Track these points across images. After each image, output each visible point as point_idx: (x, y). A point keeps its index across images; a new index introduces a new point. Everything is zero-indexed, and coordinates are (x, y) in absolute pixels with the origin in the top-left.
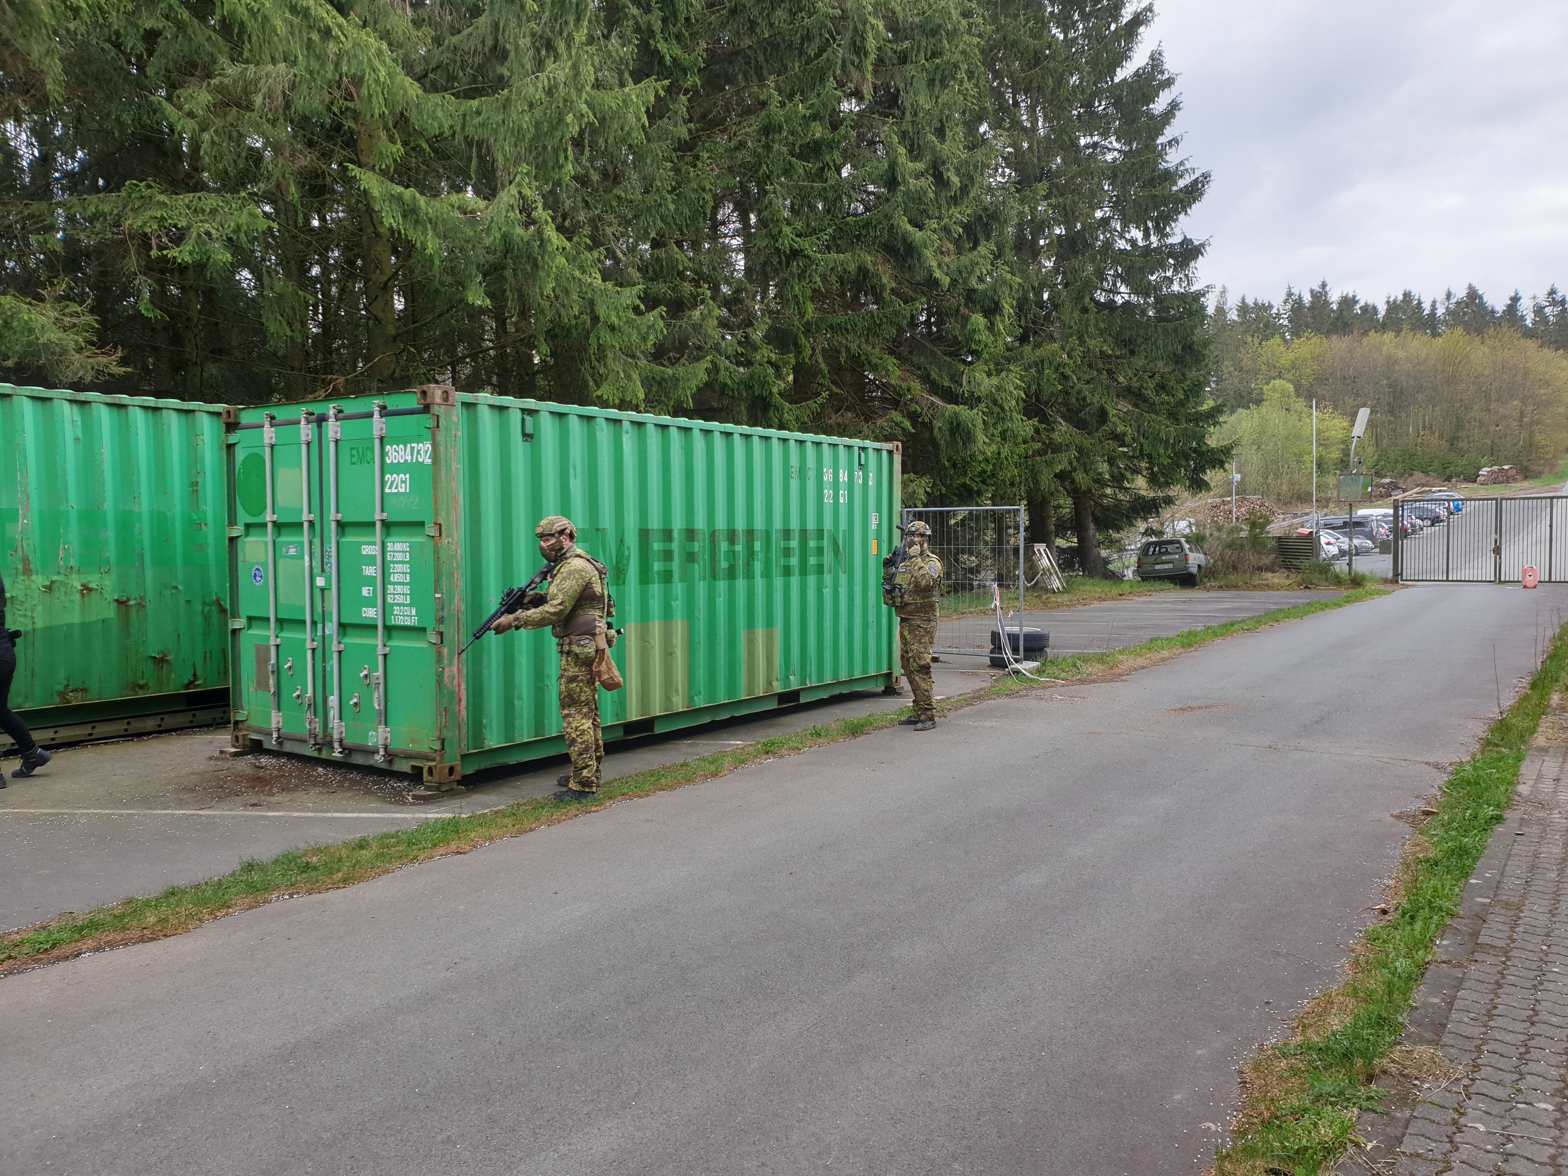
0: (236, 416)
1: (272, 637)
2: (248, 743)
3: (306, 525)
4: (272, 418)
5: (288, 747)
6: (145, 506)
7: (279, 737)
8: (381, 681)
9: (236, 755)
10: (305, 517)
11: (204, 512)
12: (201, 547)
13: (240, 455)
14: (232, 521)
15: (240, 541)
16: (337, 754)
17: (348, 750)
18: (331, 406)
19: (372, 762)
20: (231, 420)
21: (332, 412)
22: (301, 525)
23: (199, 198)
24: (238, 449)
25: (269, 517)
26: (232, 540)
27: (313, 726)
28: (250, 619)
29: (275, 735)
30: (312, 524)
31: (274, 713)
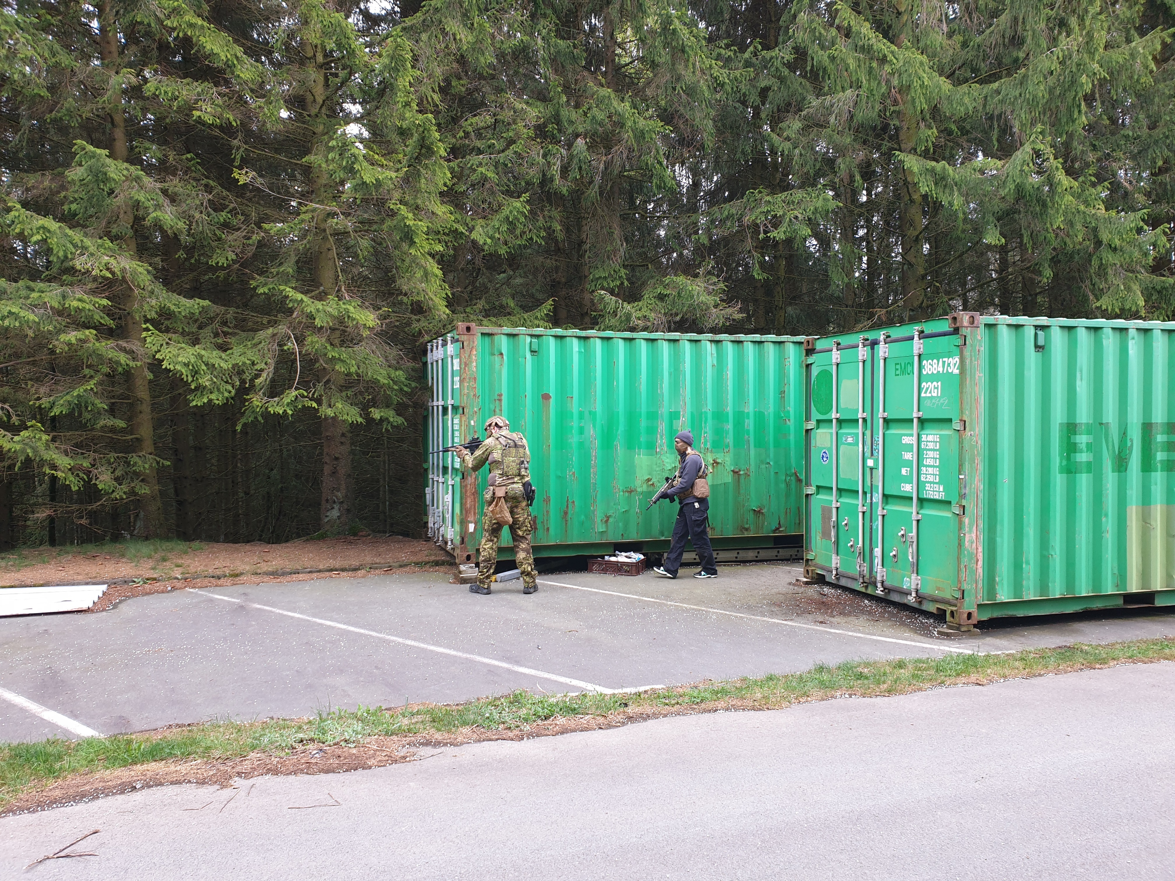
0: (813, 344)
1: (834, 502)
2: (815, 576)
3: (860, 421)
4: (839, 344)
5: (843, 582)
6: (750, 408)
7: (837, 574)
8: (915, 540)
9: (807, 583)
10: (860, 415)
11: (789, 412)
12: (786, 436)
13: (815, 371)
14: (808, 419)
15: (813, 432)
16: (879, 592)
17: (888, 590)
18: (882, 333)
19: (905, 601)
20: (810, 347)
21: (882, 338)
22: (857, 421)
23: (791, 194)
24: (813, 366)
25: (834, 415)
26: (807, 431)
27: (862, 568)
28: (818, 487)
29: (834, 572)
30: (864, 420)
31: (834, 556)
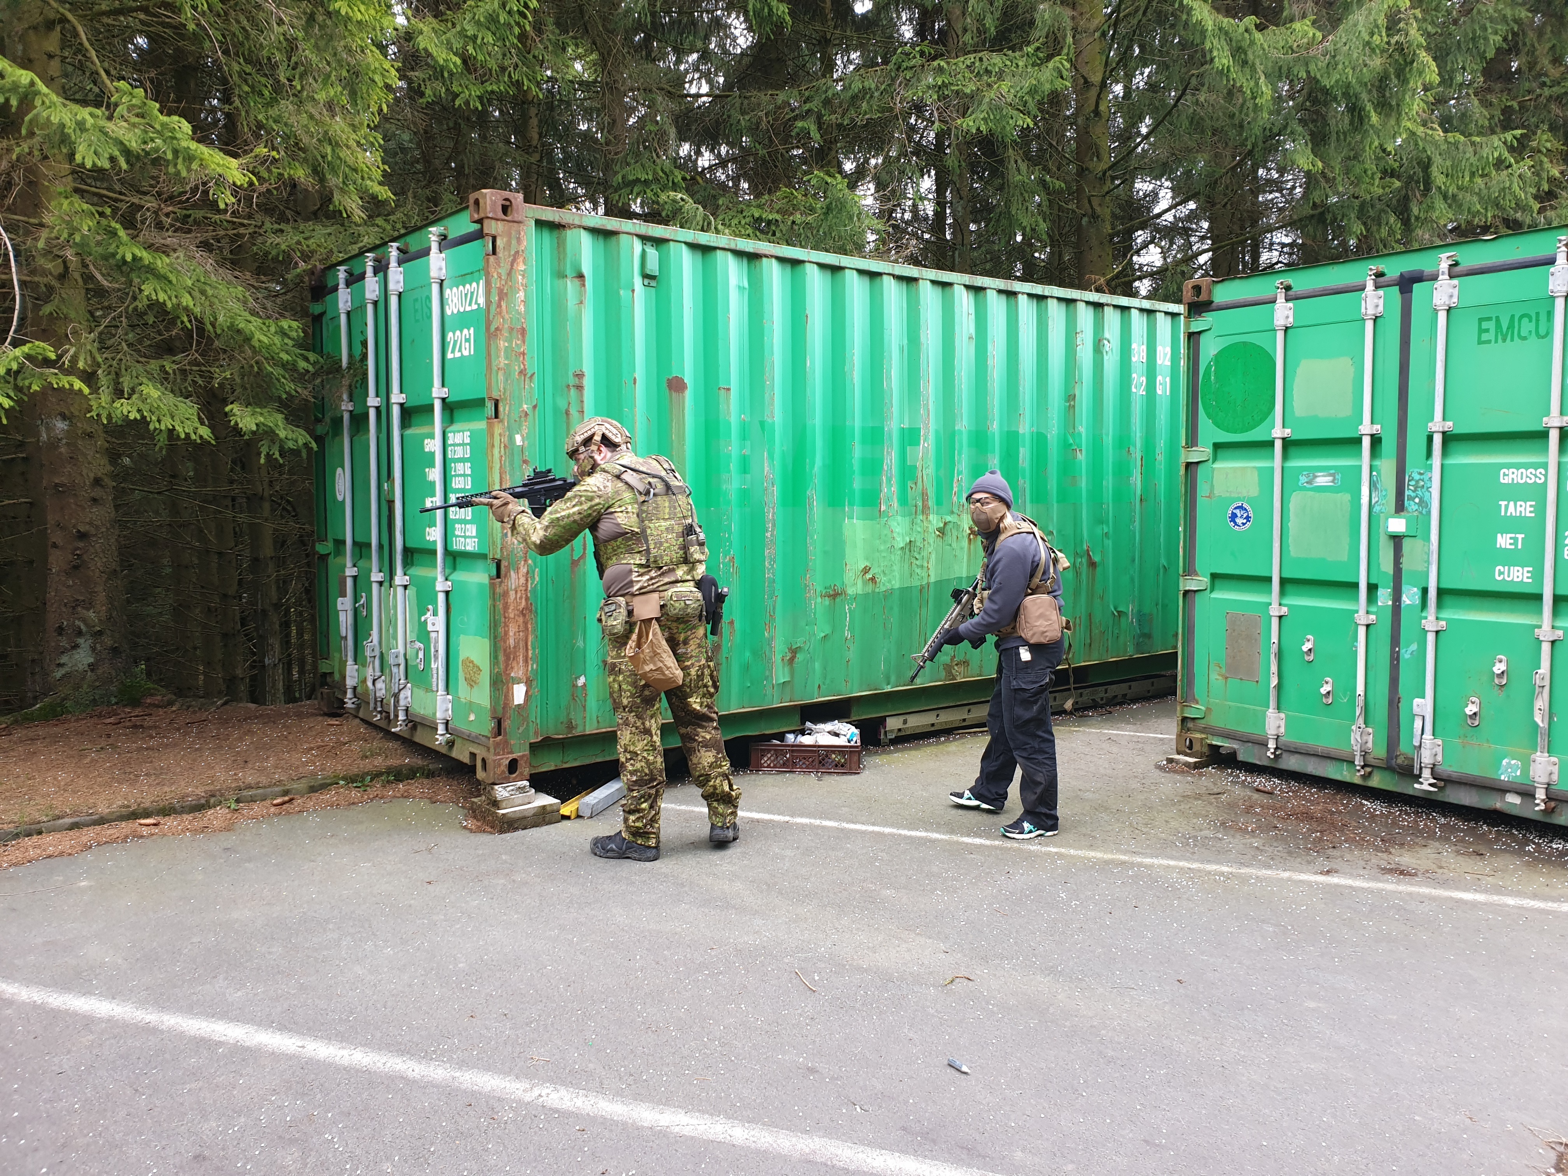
1: (1275, 605)
2: (1205, 750)
3: (1366, 442)
4: (1288, 288)
5: (1291, 763)
7: (1277, 748)
8: (1547, 683)
10: (1366, 428)
13: (1209, 348)
14: (1192, 440)
15: (1201, 469)
16: (1425, 784)
17: (1443, 780)
18: (1444, 256)
19: (1498, 805)
21: (1444, 266)
22: (1358, 441)
24: (1203, 338)
25: (1278, 432)
26: (1190, 466)
27: (1365, 738)
28: (1214, 577)
29: (1272, 745)
30: (1376, 441)
31: (1271, 712)
